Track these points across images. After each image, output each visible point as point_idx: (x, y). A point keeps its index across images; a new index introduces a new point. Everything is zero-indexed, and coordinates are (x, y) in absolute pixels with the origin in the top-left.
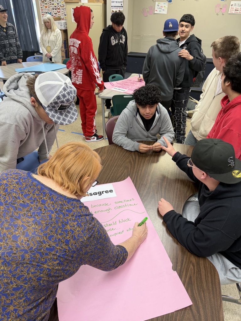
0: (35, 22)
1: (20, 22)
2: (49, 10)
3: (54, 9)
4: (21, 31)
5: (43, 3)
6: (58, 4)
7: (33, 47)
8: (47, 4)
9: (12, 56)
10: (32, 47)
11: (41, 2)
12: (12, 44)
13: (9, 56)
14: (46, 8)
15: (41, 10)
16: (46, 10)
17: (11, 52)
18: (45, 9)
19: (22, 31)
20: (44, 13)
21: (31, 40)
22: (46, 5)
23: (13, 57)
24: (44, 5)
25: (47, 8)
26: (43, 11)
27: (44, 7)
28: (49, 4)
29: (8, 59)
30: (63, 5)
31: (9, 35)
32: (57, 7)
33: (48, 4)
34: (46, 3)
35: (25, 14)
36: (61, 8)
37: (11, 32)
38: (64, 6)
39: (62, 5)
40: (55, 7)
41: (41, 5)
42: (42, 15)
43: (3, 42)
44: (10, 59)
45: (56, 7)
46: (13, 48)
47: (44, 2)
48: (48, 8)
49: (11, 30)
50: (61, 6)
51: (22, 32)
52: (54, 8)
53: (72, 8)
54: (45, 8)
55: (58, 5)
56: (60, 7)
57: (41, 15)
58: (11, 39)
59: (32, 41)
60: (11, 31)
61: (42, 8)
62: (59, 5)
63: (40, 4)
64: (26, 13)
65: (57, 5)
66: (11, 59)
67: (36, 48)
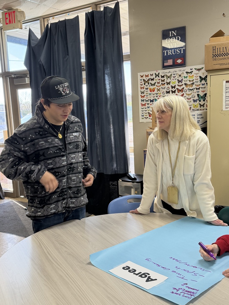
0: (125, 119)
1: (96, 121)
2: (158, 95)
3: (169, 92)
4: (95, 138)
5: (147, 84)
6: (179, 81)
7: (115, 166)
8: (154, 85)
9: (71, 198)
10: (113, 166)
11: (143, 83)
12: (75, 165)
13: (64, 199)
14: (152, 92)
15: (140, 97)
16: (152, 95)
17: (70, 188)
18: (150, 94)
19: (98, 137)
20: (147, 101)
21: (114, 153)
22: (152, 87)
23: (73, 203)
24: (148, 87)
25: (154, 93)
26: (145, 98)
27: (149, 90)
28: (159, 85)
29: (60, 209)
30: (192, 82)
31: (70, 143)
32: (177, 87)
33: (156, 84)
34: (153, 82)
35: (109, 106)
36: (185, 88)
37: (75, 136)
38: (193, 84)
39: (188, 83)
40: (172, 87)
41: (141, 88)
42: (142, 105)
43: (51, 164)
44: (65, 208)
45: (174, 87)
46: (78, 177)
47: (150, 82)
48: (156, 92)
49: (76, 132)
50: (186, 84)
51: (97, 140)
52: (171, 89)
53: (225, 82)
54: (149, 92)
55: (180, 84)
56: (184, 86)
57: (140, 105)
58: (74, 153)
59: (116, 154)
60: (75, 134)
61: (142, 93)
62: (183, 83)
63: (139, 86)
64: (111, 104)
65: (177, 83)
66: (69, 207)
67: (123, 167)
